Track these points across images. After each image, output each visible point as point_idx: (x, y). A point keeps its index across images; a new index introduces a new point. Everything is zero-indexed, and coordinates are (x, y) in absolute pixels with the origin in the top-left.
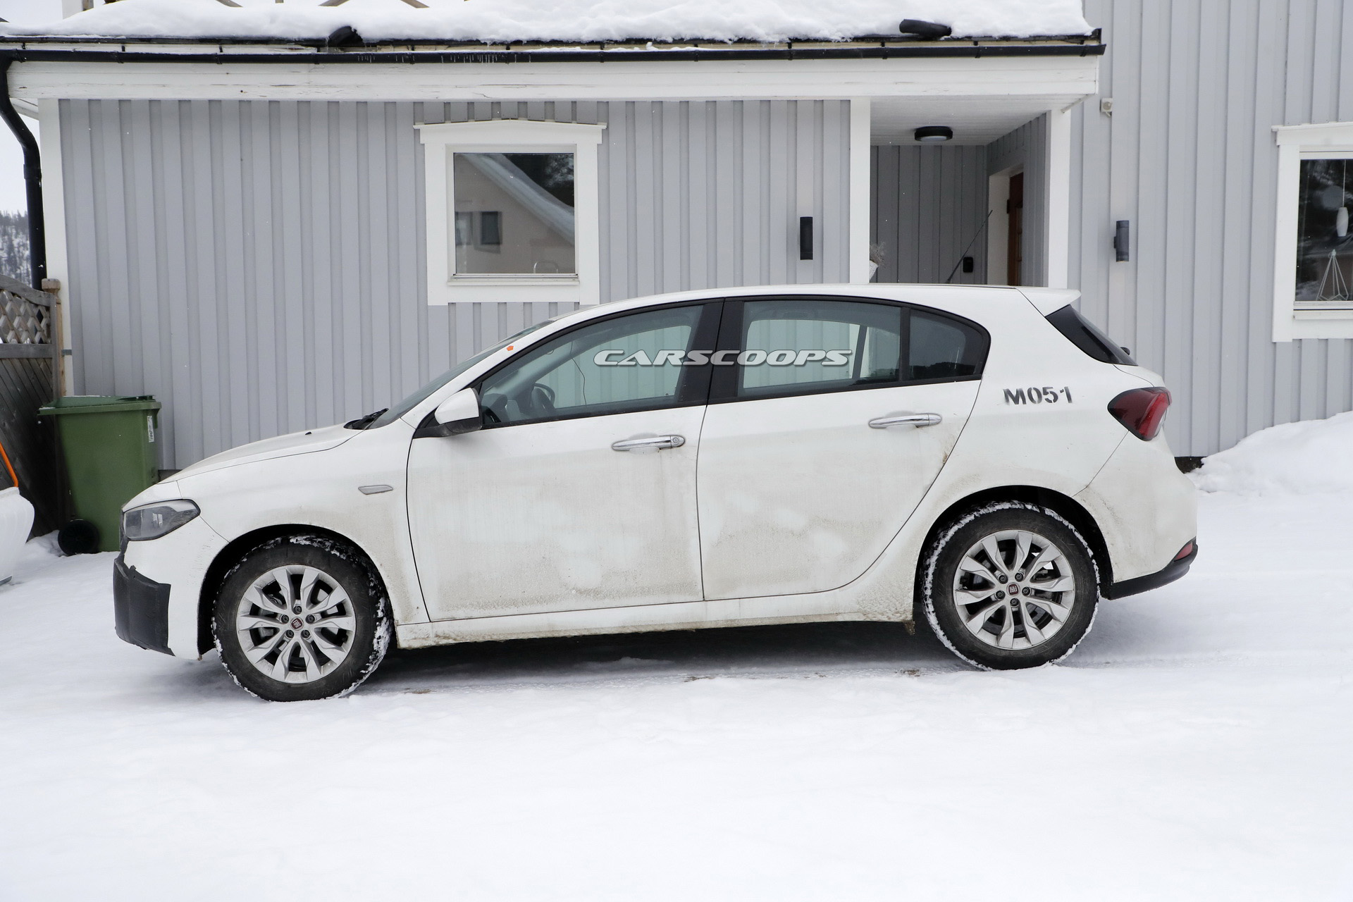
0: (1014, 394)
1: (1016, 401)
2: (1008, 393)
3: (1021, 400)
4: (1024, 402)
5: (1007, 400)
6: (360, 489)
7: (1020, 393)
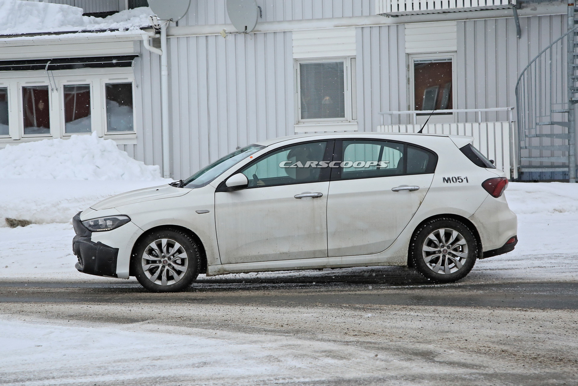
0: (447, 179)
1: (447, 182)
2: (444, 179)
3: (449, 181)
4: (450, 182)
5: (444, 181)
6: (196, 212)
7: (449, 179)
